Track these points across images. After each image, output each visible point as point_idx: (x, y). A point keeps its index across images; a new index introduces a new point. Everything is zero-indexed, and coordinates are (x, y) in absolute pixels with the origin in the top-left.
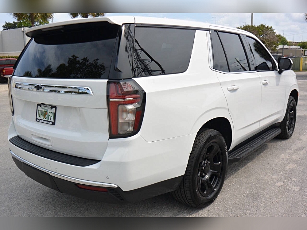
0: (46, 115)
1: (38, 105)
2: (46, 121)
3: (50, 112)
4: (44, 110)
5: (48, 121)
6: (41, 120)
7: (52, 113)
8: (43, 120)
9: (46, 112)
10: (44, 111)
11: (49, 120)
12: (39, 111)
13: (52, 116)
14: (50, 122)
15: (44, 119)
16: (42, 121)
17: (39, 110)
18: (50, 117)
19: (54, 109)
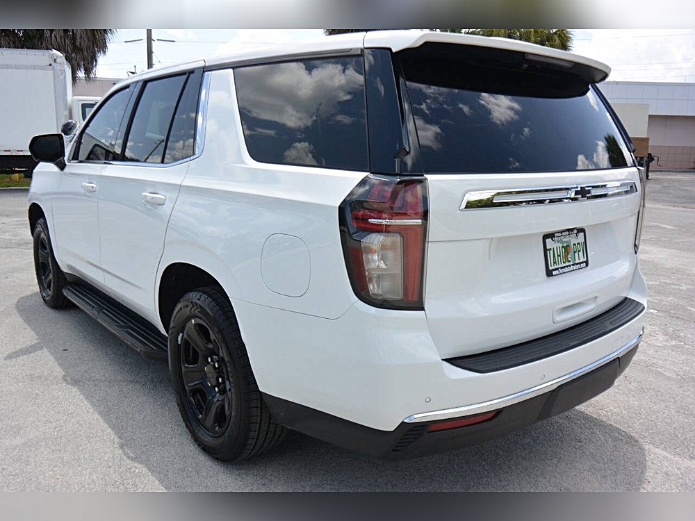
0: (568, 254)
1: (545, 237)
2: (573, 265)
3: (574, 244)
4: (561, 246)
5: (577, 264)
6: (562, 268)
7: (579, 244)
8: (567, 266)
9: (567, 248)
10: (563, 247)
11: (577, 261)
12: (552, 252)
13: (579, 251)
14: (580, 263)
15: (567, 264)
16: (566, 270)
17: (550, 249)
18: (576, 254)
19: (581, 234)
